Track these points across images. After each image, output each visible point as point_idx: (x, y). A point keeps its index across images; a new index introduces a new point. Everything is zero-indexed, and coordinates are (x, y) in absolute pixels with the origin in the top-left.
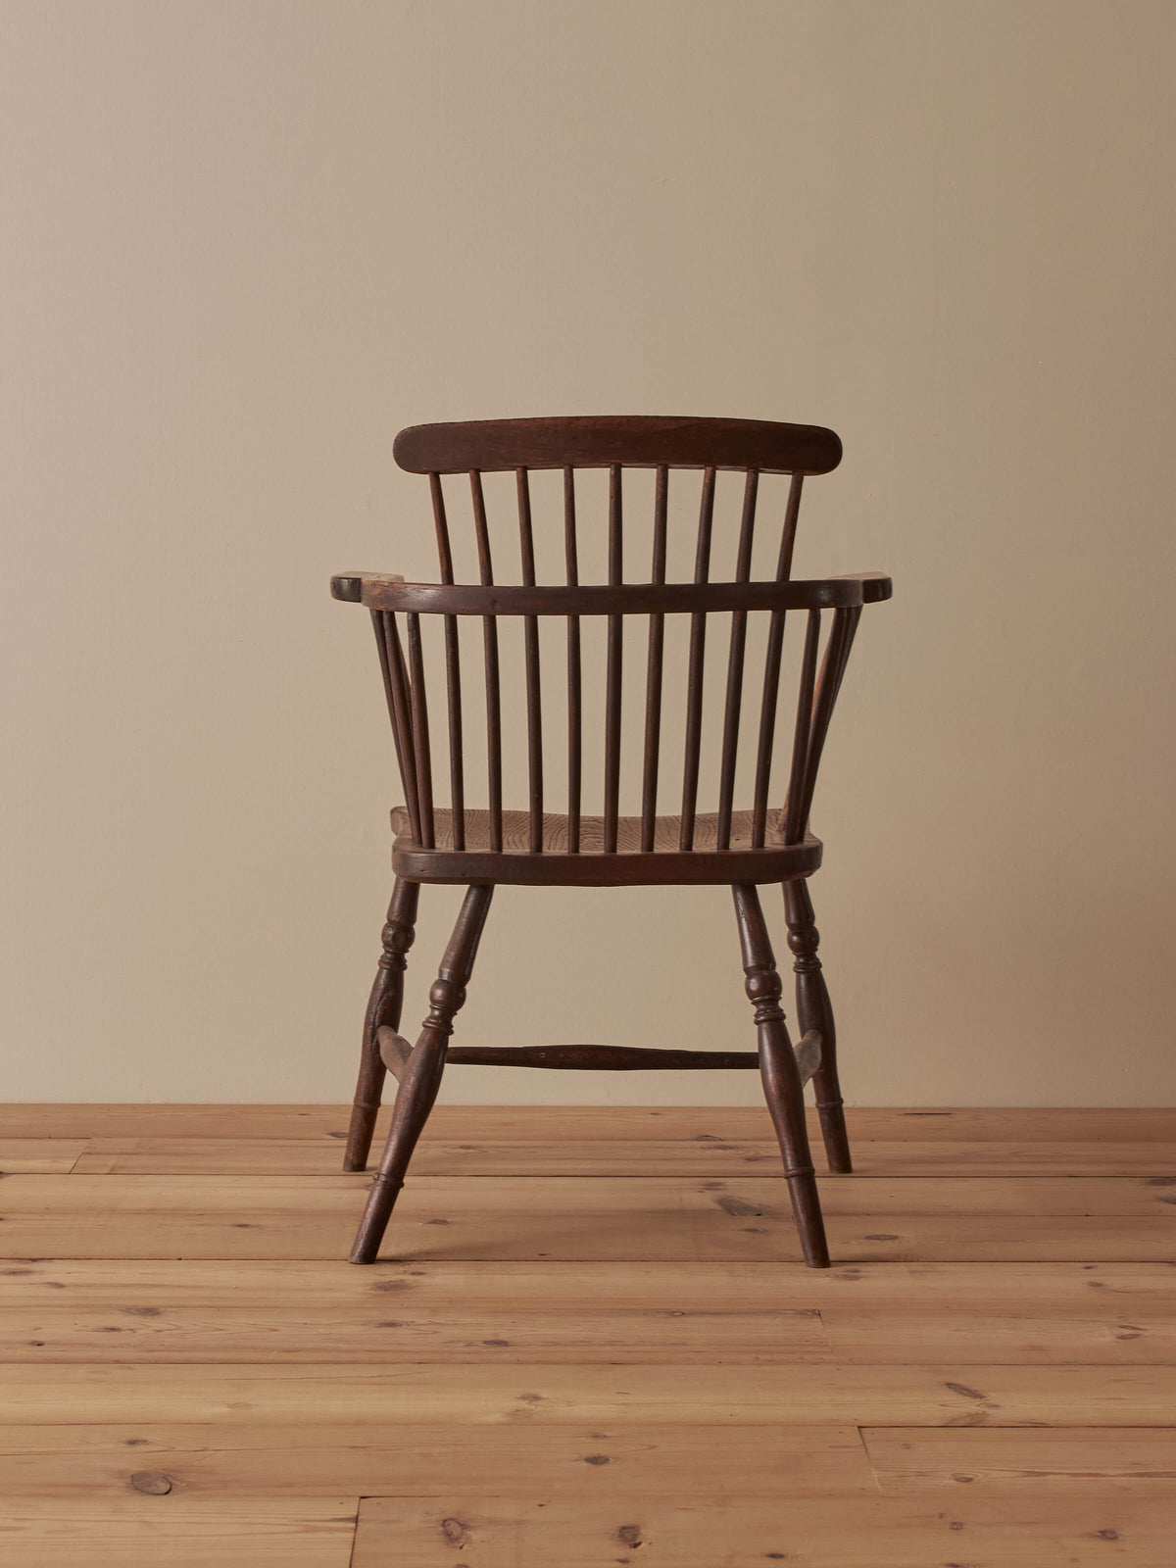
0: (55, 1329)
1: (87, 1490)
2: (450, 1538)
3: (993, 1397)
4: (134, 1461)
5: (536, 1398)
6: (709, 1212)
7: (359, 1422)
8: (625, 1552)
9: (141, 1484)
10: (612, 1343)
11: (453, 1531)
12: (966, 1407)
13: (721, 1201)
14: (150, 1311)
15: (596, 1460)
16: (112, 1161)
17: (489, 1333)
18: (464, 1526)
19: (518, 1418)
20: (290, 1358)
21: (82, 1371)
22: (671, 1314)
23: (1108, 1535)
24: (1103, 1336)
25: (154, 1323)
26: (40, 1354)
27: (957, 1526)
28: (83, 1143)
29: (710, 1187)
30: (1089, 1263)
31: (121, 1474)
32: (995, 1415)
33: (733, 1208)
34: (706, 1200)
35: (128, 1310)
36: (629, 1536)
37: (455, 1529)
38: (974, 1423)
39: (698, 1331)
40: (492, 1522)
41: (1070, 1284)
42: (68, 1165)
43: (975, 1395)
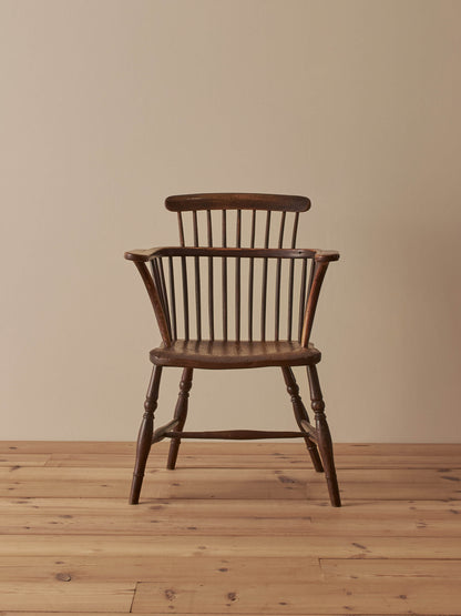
0: (34, 523)
1: (39, 579)
2: (168, 597)
3: (369, 548)
4: (59, 569)
5: (204, 548)
6: (275, 481)
7: (140, 556)
8: (230, 602)
9: (60, 577)
10: (234, 529)
11: (169, 594)
12: (359, 551)
13: (280, 478)
14: (68, 517)
15: (222, 570)
16: (59, 462)
17: (190, 525)
18: (173, 593)
19: (198, 555)
20: (117, 534)
21: (43, 538)
22: (257, 518)
23: (403, 597)
24: (412, 527)
25: (69, 521)
26: (28, 531)
27: (349, 594)
28: (49, 456)
29: (277, 472)
30: (411, 500)
31: (53, 574)
32: (369, 555)
33: (284, 480)
34: (275, 477)
35: (61, 516)
36: (232, 597)
37: (169, 593)
38: (360, 558)
39: (265, 524)
40: (183, 591)
41: (404, 508)
42: (43, 463)
43: (363, 548)
